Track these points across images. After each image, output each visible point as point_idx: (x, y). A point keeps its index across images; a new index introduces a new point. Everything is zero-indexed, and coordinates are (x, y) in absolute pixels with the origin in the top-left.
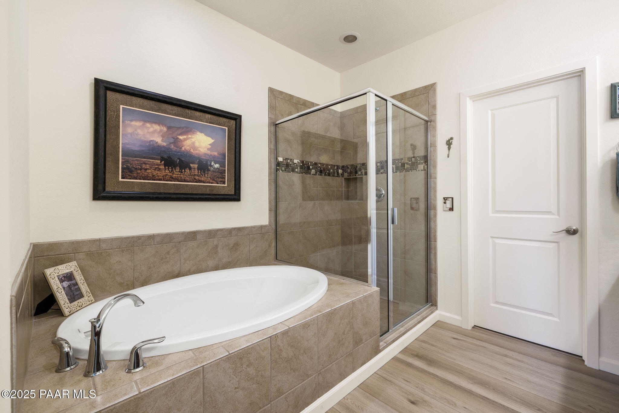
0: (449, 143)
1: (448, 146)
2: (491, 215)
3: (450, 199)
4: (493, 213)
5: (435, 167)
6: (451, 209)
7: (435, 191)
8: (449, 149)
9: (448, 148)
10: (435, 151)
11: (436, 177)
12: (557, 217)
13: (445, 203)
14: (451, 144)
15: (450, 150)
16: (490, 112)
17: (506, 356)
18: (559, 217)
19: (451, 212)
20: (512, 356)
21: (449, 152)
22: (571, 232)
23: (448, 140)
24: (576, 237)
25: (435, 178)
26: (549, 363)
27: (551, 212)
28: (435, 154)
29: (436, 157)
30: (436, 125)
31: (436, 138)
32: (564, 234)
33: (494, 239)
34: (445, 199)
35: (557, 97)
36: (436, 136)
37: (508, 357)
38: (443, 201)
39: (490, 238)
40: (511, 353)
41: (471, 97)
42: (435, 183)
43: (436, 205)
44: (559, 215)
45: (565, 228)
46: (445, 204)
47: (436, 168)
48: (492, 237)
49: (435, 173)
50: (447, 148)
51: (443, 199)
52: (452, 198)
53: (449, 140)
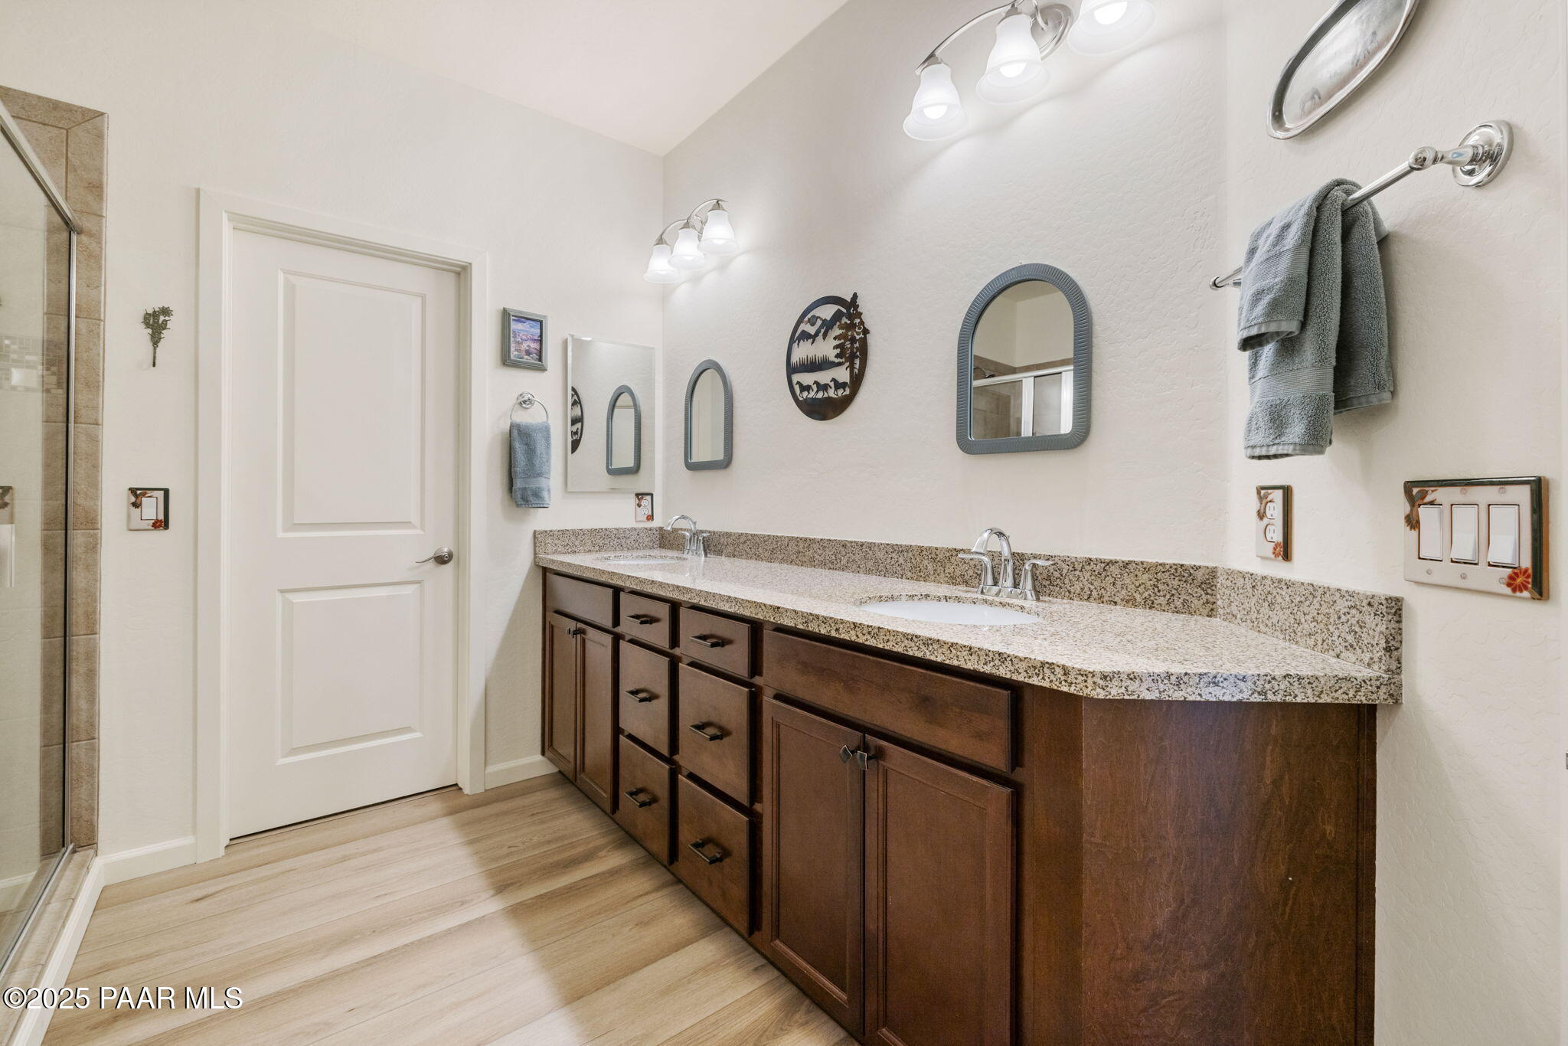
0: (156, 323)
1: (150, 331)
2: (281, 534)
3: (155, 493)
4: (286, 530)
5: (95, 385)
6: (162, 524)
7: (95, 466)
8: (156, 340)
9: (153, 336)
10: (98, 334)
11: (100, 422)
12: (420, 532)
13: (136, 505)
14: (164, 326)
15: (159, 344)
16: (281, 276)
17: (344, 859)
18: (424, 531)
19: (161, 534)
20: (356, 851)
21: (155, 349)
22: (441, 560)
23: (150, 311)
24: (448, 568)
25: (97, 424)
26: (421, 822)
27: (410, 522)
28: (95, 344)
29: (99, 355)
30: (101, 251)
31: (100, 292)
32: (431, 565)
33: (291, 597)
34: (139, 492)
35: (423, 297)
36: (103, 288)
37: (352, 858)
38: (127, 498)
39: (278, 593)
40: (351, 848)
41: (234, 217)
42: (95, 441)
43: (95, 511)
44: (422, 528)
45: (431, 554)
46: (138, 510)
47: (98, 394)
48: (282, 591)
49: (95, 408)
50: (149, 337)
51: (126, 493)
52: (166, 492)
53: (155, 315)
